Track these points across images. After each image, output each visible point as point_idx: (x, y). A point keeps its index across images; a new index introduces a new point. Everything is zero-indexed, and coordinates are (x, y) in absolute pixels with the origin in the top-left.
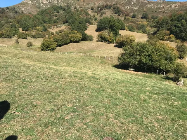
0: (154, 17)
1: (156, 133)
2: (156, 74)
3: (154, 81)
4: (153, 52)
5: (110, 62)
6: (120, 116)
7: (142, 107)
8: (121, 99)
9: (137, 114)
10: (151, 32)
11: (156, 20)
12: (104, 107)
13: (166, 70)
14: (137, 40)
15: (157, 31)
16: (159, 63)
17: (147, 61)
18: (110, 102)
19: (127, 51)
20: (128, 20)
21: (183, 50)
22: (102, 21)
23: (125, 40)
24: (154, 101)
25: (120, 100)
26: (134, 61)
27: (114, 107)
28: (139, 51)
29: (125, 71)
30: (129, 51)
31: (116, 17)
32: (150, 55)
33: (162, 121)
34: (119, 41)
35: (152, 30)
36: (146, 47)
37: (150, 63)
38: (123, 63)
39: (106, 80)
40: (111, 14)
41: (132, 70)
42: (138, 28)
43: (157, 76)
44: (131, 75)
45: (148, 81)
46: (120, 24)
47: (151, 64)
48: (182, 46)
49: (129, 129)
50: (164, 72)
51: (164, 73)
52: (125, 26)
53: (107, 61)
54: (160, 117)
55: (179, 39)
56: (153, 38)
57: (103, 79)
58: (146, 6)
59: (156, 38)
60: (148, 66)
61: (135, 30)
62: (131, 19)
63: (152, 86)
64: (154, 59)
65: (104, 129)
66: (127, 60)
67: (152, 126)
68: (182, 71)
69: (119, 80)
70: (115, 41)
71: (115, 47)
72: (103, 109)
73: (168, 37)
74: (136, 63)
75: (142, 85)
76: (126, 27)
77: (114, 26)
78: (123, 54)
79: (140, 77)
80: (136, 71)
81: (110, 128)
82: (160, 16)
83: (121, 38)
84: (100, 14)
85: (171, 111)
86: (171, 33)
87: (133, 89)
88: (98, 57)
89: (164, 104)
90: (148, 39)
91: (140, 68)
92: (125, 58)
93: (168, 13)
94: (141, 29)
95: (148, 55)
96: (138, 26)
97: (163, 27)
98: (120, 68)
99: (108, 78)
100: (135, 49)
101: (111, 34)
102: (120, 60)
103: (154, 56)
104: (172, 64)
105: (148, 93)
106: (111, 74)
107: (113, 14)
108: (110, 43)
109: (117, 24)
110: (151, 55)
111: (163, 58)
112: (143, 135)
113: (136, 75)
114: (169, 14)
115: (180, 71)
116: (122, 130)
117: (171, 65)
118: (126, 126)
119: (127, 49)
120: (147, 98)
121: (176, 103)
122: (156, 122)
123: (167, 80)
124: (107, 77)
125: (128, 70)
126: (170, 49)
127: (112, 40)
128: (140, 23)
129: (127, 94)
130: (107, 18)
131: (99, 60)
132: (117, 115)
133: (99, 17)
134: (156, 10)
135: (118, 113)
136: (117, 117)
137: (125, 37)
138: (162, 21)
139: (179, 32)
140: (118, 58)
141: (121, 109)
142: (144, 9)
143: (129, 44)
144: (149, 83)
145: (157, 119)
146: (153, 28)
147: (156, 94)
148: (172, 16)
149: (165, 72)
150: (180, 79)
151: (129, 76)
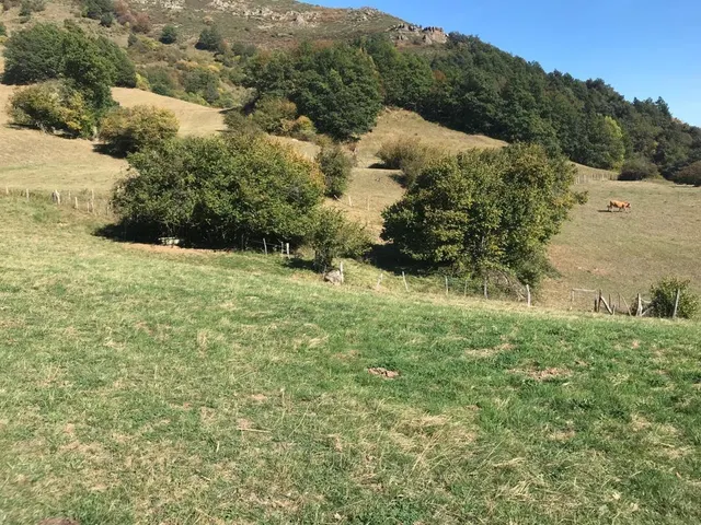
0: (242, 47)
1: (241, 453)
2: (259, 252)
3: (252, 278)
4: (244, 174)
5: (81, 217)
6: (106, 422)
7: (201, 374)
8: (116, 359)
9: (180, 402)
10: (236, 101)
11: (249, 59)
12: (35, 402)
13: (290, 236)
14: (185, 130)
15: (256, 100)
16: (266, 215)
17: (227, 208)
18: (65, 378)
19: (148, 168)
20: (144, 49)
21: (338, 168)
22: (29, 41)
23: (138, 126)
24: (246, 345)
25: (113, 360)
26: (179, 210)
27: (85, 395)
28: (194, 169)
29: (147, 247)
30: (157, 171)
31: (91, 29)
32: (233, 186)
33: (266, 407)
34: (113, 131)
35: (240, 96)
36: (218, 158)
37: (236, 213)
38: (134, 216)
39: (59, 289)
40: (69, 16)
41: (173, 244)
42: (186, 82)
43: (264, 258)
44: (170, 264)
45: (230, 277)
46: (112, 59)
47: (239, 218)
48: (334, 156)
49: (144, 463)
50: (285, 242)
51: (285, 249)
52: (133, 72)
53: (66, 211)
54: (260, 398)
55: (327, 134)
56: (245, 125)
57: (44, 289)
58: (212, 4)
59: (252, 125)
60: (232, 224)
61: (175, 92)
62: (156, 44)
63: (242, 296)
64: (250, 198)
65: (30, 494)
66: (151, 205)
67: (229, 434)
68: (339, 238)
69: (116, 283)
70: (95, 130)
71: (97, 154)
72: (33, 411)
73: (291, 123)
74: (188, 215)
75: (205, 296)
76: (138, 76)
77: (89, 68)
78: (131, 180)
79: (202, 268)
80: (188, 246)
81: (59, 480)
82: (263, 48)
83: (123, 120)
84: (17, 10)
85: (299, 371)
86: (301, 111)
87: (173, 312)
88: (22, 194)
89: (279, 350)
90: (225, 127)
91: (203, 232)
92: (144, 196)
93: (286, 39)
94: (198, 87)
95: (227, 184)
96: (184, 76)
97: (275, 88)
98: (122, 239)
99: (69, 281)
100: (179, 163)
101: (77, 99)
102: (122, 205)
103: (247, 190)
104: (309, 217)
105: (225, 321)
106: (84, 264)
107: (77, 16)
108: (74, 138)
109: (99, 61)
110: (238, 187)
111: (278, 196)
112: (196, 473)
113: (190, 260)
114: (291, 45)
115: (333, 236)
116: (115, 475)
117: (305, 218)
118: (129, 459)
119: (149, 161)
120: (221, 337)
121: (314, 342)
122: (244, 417)
123: (298, 270)
124: (60, 276)
125: (159, 243)
126: (298, 165)
127: (83, 123)
128: (194, 64)
129: (144, 334)
130: (51, 29)
131: (27, 209)
132: (94, 424)
133: (13, 21)
134: (247, 25)
135: (99, 415)
136: (94, 430)
137: (137, 116)
138: (269, 66)
139: (325, 109)
140: (111, 196)
141: (117, 395)
142: (205, 14)
143: (153, 145)
144: (231, 286)
145: (250, 406)
146: (241, 87)
147: (255, 320)
148: (298, 52)
149: (288, 245)
150: (335, 262)
151: (161, 266)
